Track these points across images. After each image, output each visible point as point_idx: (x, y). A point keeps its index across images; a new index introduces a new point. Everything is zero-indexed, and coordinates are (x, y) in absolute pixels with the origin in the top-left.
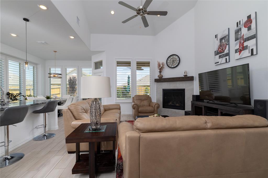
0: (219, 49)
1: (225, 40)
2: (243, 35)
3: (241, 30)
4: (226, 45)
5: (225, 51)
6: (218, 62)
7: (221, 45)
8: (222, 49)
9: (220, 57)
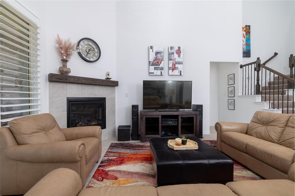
0: (154, 61)
1: (160, 55)
2: (175, 58)
3: (173, 54)
4: (161, 60)
5: (160, 65)
6: (153, 73)
7: (156, 58)
8: (158, 62)
9: (155, 69)
